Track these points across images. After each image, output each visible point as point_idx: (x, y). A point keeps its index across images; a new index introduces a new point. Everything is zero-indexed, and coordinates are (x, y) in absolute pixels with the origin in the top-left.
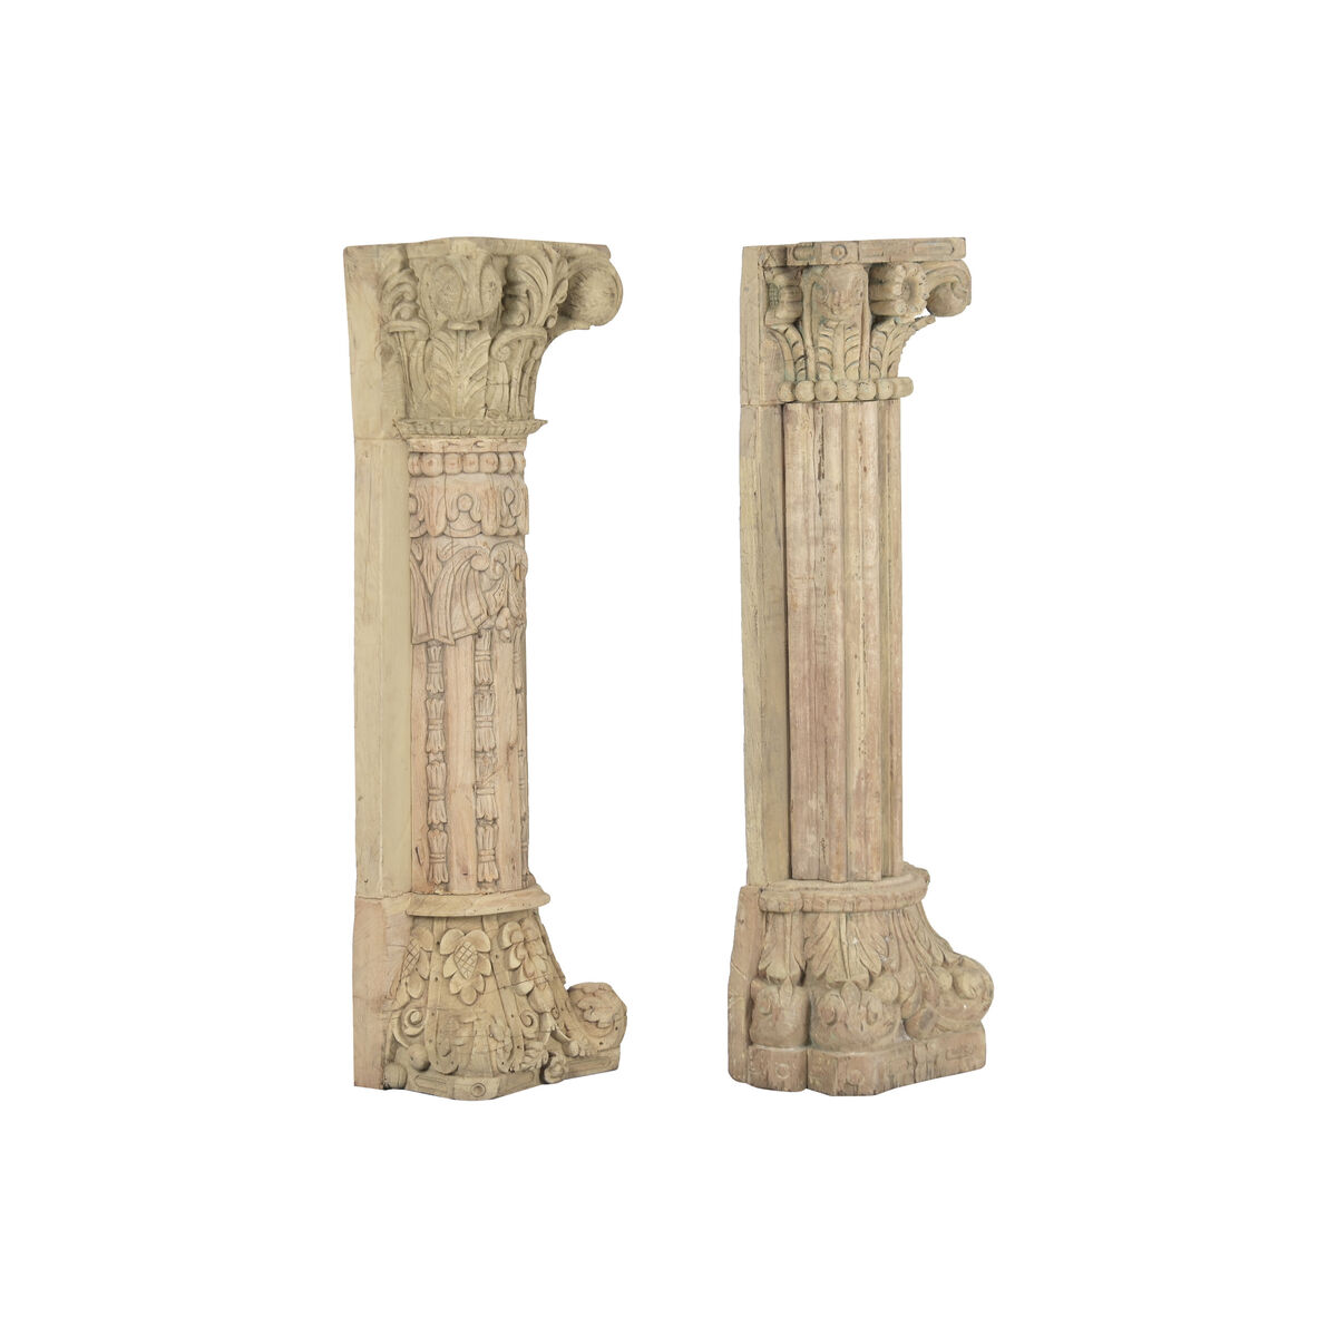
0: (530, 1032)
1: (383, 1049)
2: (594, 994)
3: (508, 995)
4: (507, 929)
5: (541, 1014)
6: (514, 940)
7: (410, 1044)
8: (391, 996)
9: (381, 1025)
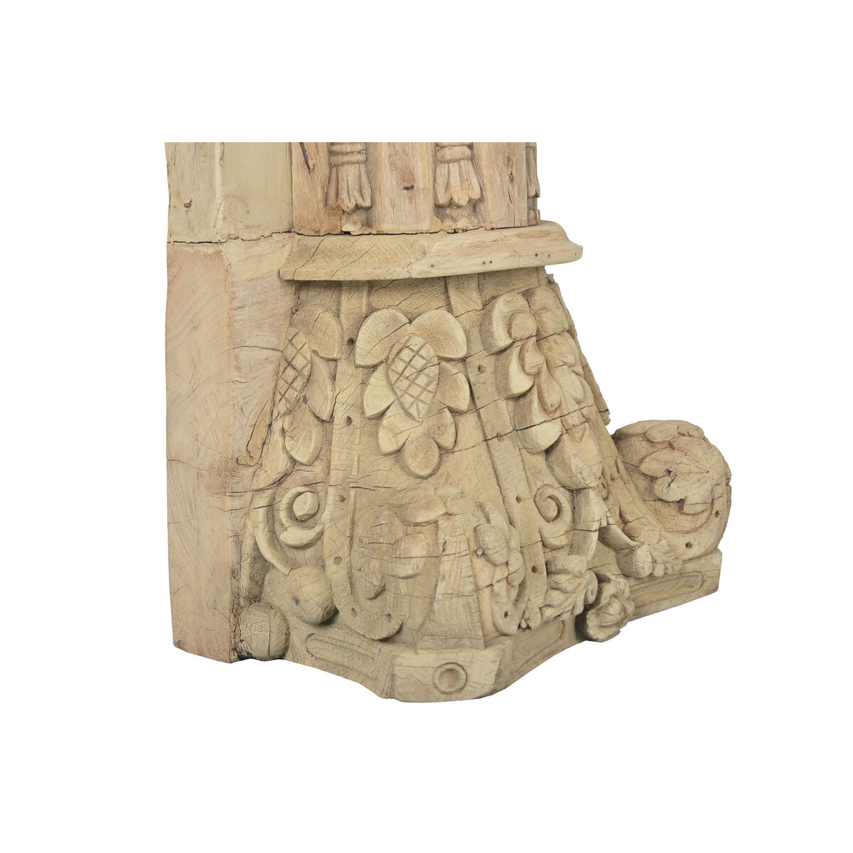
0: (557, 533)
1: (235, 574)
2: (671, 445)
3: (506, 452)
4: (501, 308)
5: (576, 492)
6: (517, 333)
7: (294, 565)
8: (249, 459)
9: (228, 523)
